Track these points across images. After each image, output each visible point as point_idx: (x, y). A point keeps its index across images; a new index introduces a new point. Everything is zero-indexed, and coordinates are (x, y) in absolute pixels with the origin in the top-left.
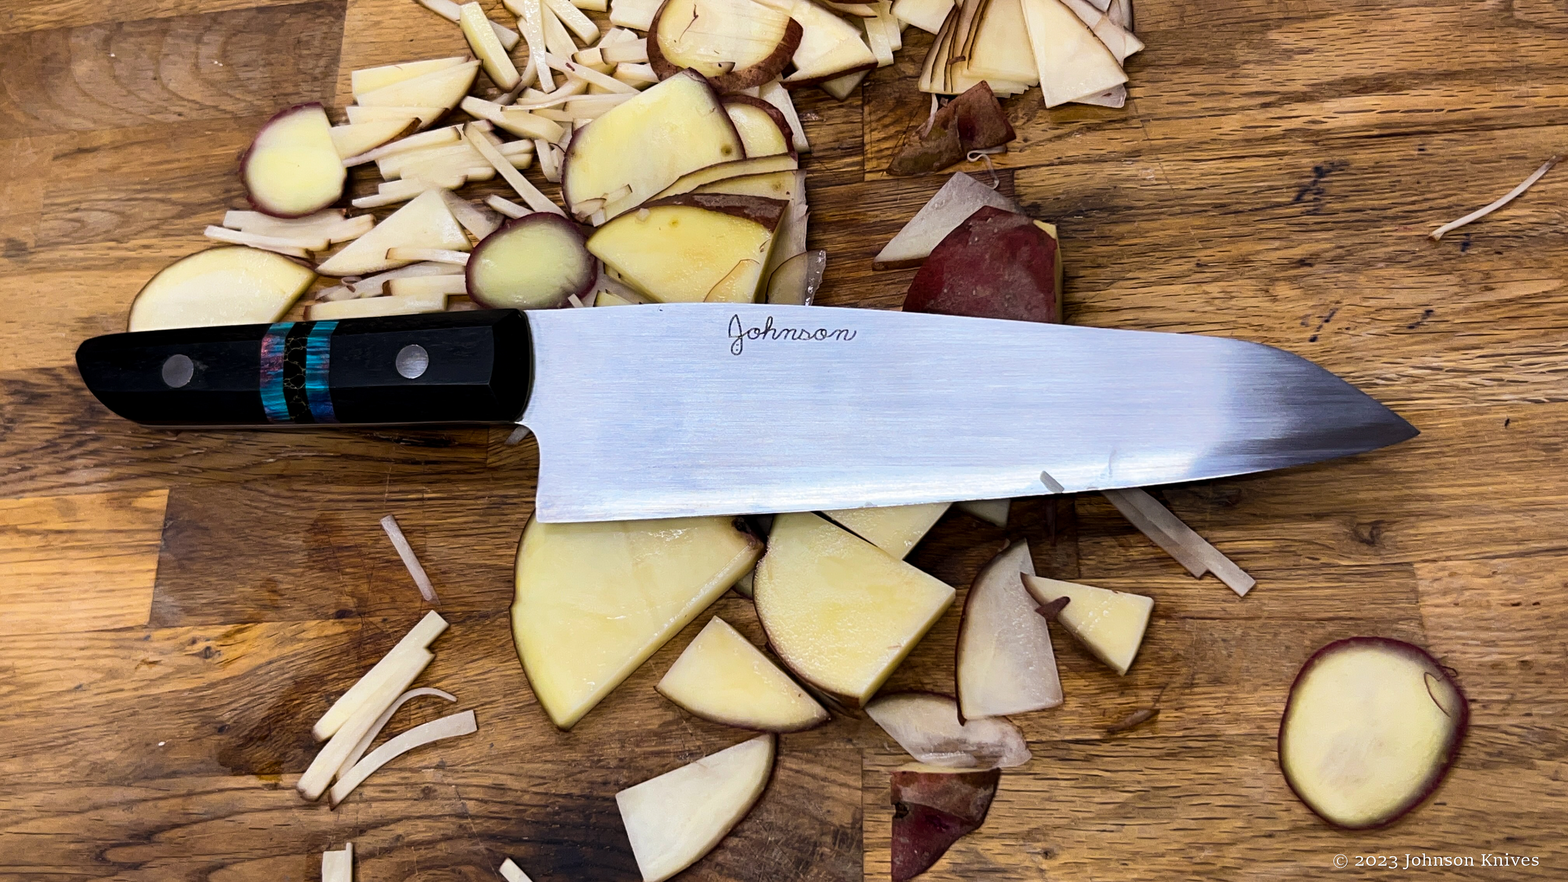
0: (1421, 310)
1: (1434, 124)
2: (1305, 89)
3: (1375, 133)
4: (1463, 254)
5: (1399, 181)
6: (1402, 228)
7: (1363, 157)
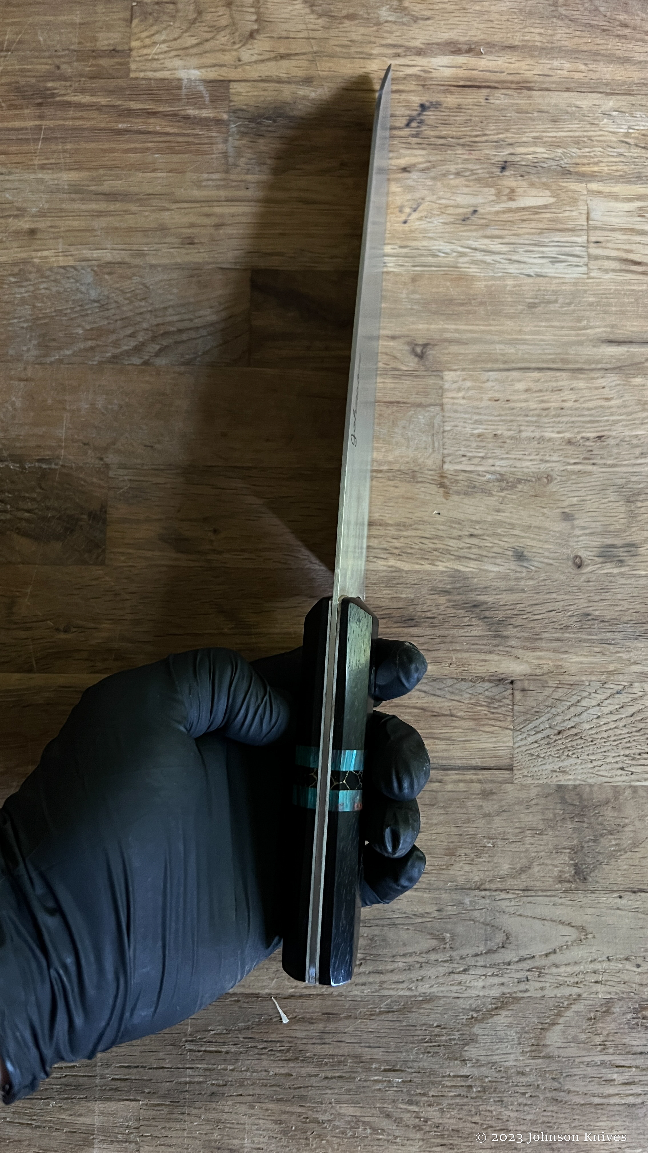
0: (471, 209)
1: (497, 82)
2: (422, 46)
3: (461, 83)
4: (501, 174)
5: (470, 120)
6: (468, 152)
7: (451, 100)
